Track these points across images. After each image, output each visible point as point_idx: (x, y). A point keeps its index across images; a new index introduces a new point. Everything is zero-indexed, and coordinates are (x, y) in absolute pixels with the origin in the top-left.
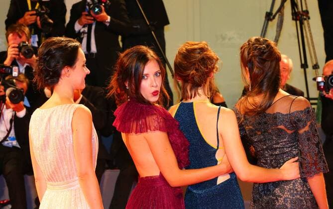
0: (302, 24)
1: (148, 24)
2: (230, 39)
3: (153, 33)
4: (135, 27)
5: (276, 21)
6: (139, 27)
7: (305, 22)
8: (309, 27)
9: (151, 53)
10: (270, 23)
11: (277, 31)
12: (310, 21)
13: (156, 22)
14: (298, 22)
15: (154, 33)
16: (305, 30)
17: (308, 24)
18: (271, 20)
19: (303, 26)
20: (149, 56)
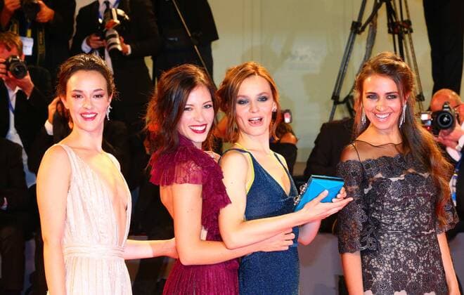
0: (401, 39)
1: (190, 35)
2: (301, 58)
3: (196, 47)
4: (172, 39)
5: (365, 34)
6: (176, 39)
7: (406, 36)
8: (411, 43)
9: (201, 76)
10: (358, 36)
11: (367, 48)
12: (413, 35)
13: (201, 33)
14: (396, 36)
15: (198, 48)
16: (406, 47)
17: (410, 39)
18: (359, 33)
19: (403, 42)
20: (197, 79)
